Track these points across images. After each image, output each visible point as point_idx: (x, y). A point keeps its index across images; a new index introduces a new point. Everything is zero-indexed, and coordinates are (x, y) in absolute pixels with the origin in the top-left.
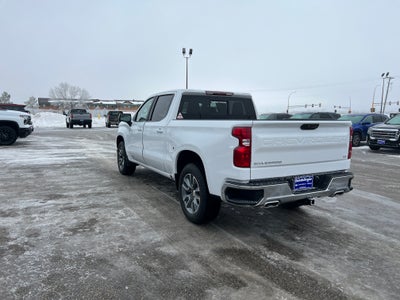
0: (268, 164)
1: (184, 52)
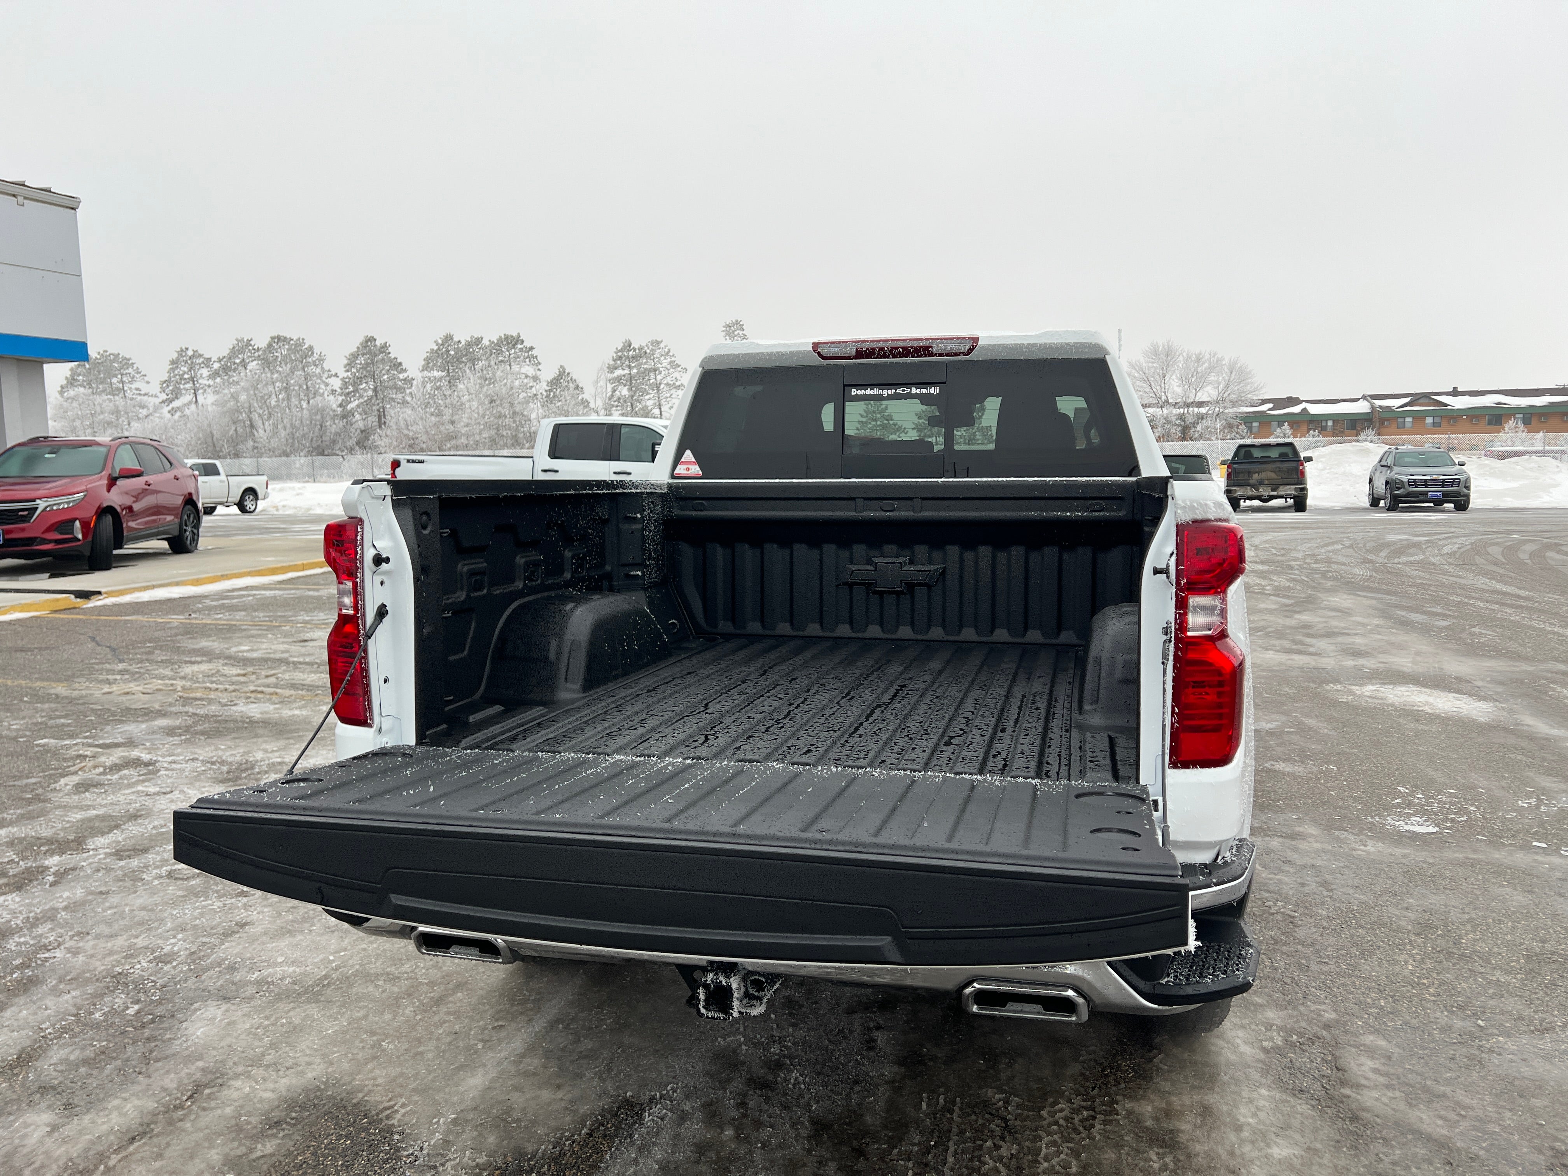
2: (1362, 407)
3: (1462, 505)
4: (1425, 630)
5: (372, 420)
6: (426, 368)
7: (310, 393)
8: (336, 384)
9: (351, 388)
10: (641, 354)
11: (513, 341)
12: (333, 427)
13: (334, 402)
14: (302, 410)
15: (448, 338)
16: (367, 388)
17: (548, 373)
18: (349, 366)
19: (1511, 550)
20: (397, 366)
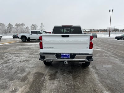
0: (48, 48)
1: (110, 11)
2: (89, 30)
3: (97, 37)
4: (96, 45)
5: (10, 31)
6: (15, 26)
7: (4, 28)
8: (7, 27)
9: (8, 28)
10: (34, 25)
11: (23, 24)
12: (7, 31)
13: (7, 29)
14: (3, 30)
15: (17, 24)
16: (10, 28)
17: (26, 27)
18: (8, 26)
19: (100, 40)
20: (12, 26)
